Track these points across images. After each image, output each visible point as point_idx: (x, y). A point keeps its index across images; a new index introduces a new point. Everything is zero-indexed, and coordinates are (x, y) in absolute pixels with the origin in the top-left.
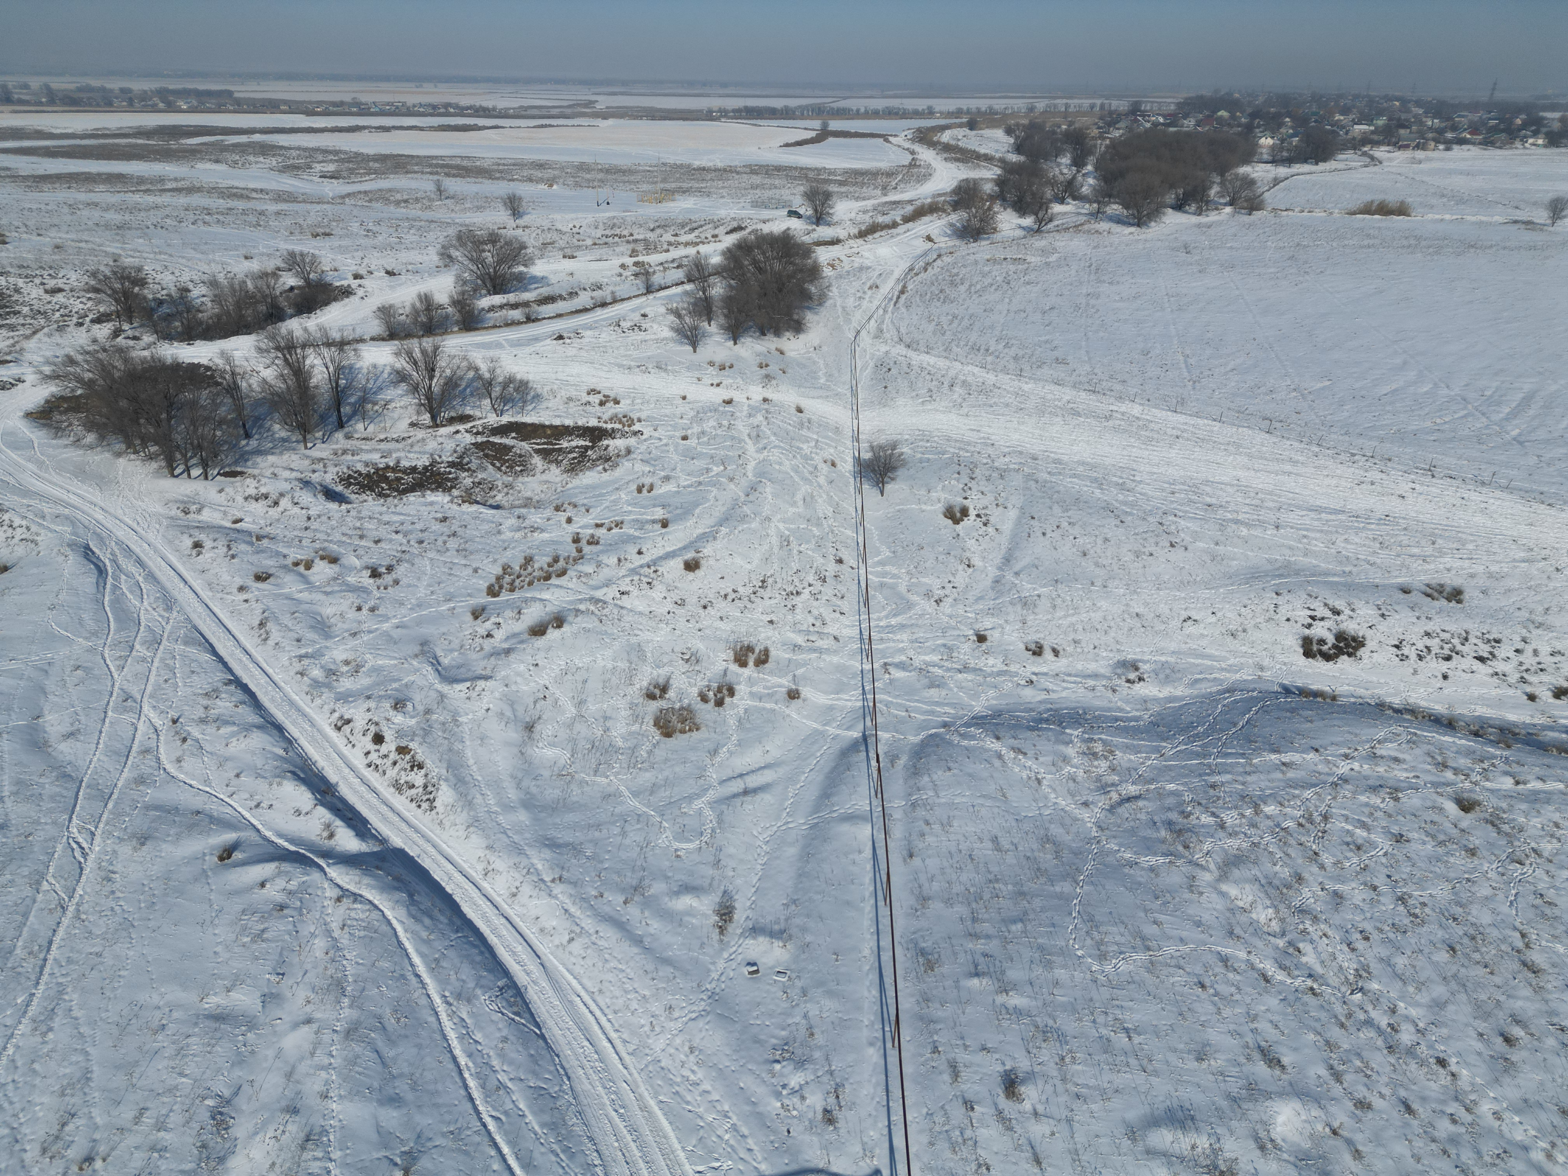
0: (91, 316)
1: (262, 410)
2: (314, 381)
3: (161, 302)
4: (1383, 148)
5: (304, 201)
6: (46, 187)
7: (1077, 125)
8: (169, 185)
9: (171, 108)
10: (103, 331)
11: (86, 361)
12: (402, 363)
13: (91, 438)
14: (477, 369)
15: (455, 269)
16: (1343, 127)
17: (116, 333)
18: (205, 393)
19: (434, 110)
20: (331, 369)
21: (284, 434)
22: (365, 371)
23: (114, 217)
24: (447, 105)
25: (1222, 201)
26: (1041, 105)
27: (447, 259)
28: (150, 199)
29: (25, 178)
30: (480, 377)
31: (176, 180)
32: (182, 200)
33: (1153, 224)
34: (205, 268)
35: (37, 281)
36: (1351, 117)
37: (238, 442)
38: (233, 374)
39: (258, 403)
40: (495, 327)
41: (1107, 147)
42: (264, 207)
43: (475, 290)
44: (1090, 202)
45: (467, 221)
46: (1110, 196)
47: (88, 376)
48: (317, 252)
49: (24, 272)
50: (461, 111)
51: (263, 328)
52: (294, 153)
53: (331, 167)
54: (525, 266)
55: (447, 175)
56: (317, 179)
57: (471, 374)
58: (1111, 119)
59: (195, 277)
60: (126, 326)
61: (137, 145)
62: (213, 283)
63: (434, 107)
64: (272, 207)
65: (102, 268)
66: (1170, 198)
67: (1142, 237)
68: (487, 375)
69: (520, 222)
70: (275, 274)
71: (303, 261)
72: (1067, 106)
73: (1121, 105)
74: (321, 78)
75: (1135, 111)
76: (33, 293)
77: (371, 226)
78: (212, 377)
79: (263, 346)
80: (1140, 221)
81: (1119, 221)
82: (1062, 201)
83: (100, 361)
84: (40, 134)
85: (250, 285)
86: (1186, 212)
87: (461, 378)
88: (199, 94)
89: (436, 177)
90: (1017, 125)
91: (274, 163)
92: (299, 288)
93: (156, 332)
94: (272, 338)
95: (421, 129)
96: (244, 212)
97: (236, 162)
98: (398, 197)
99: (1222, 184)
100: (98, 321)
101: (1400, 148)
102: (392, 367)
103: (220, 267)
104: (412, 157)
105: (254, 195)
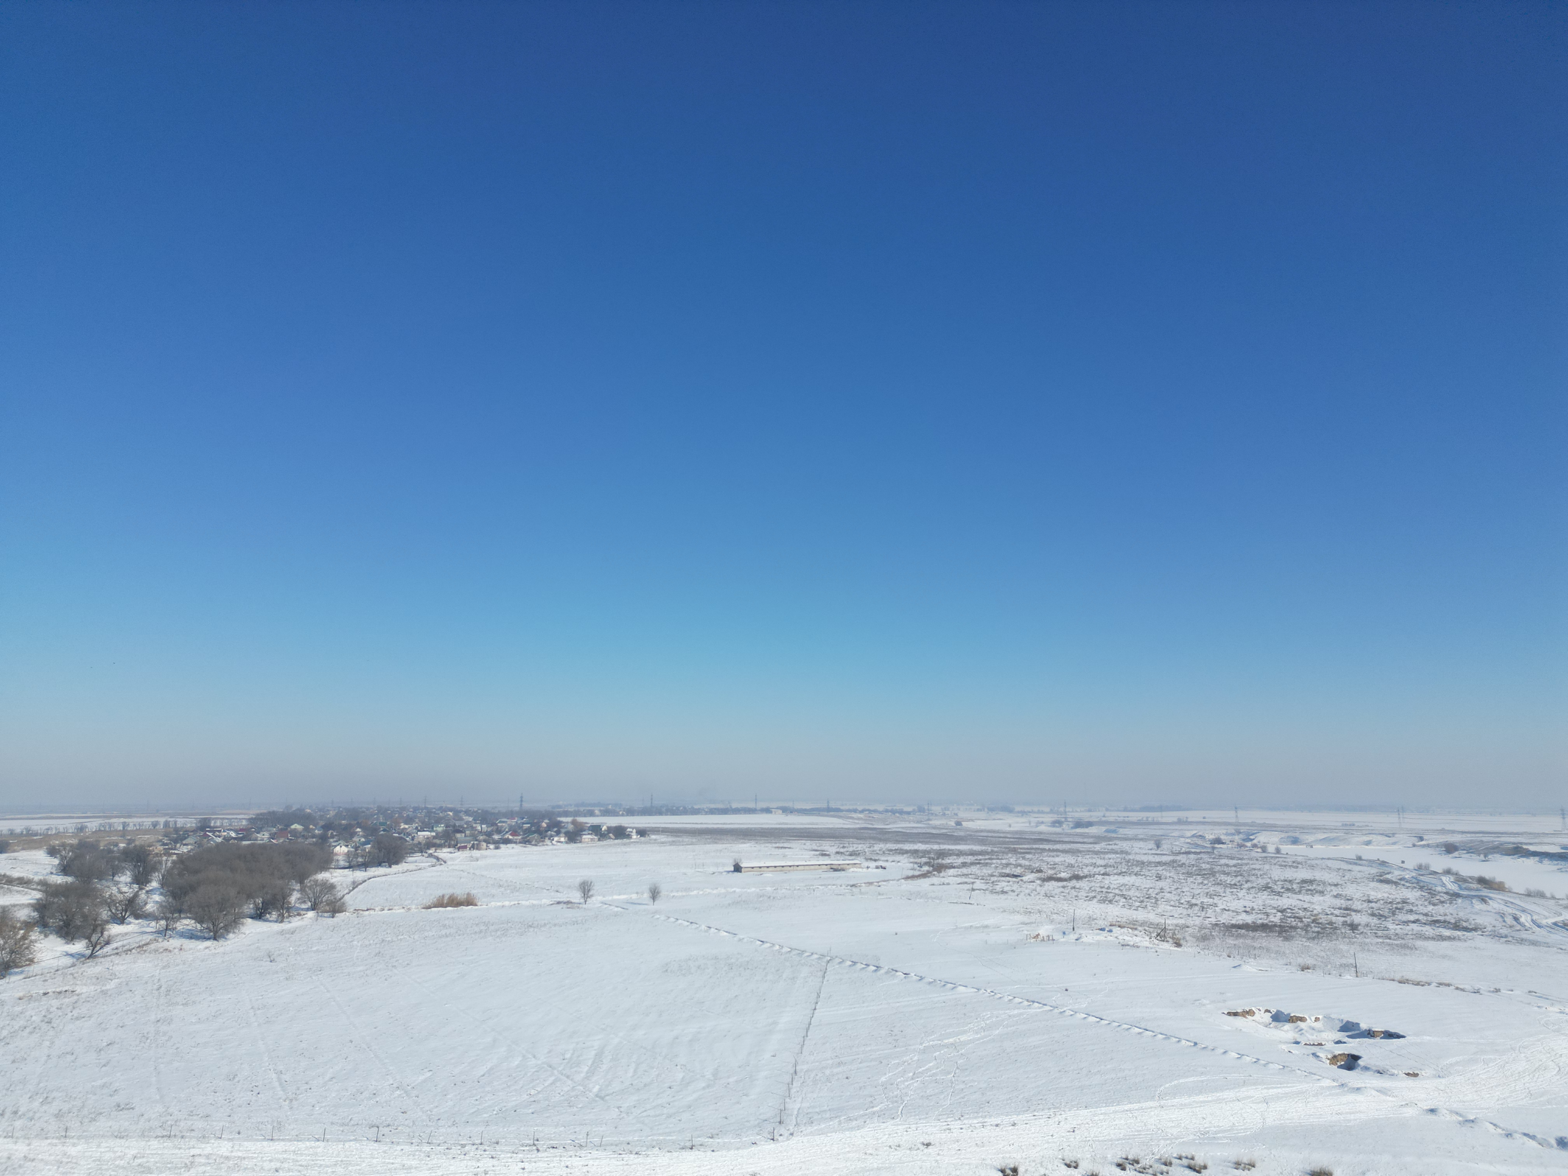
4: (445, 850)
7: (137, 843)
16: (409, 834)
25: (304, 906)
26: (93, 825)
33: (231, 936)
36: (414, 825)
41: (174, 862)
44: (157, 919)
46: (180, 911)
58: (178, 836)
66: (249, 908)
67: (221, 950)
72: (125, 825)
73: (190, 823)
75: (204, 827)
80: (216, 935)
81: (192, 936)
82: (122, 921)
86: (267, 920)
90: (64, 845)
99: (302, 890)
101: (459, 849)
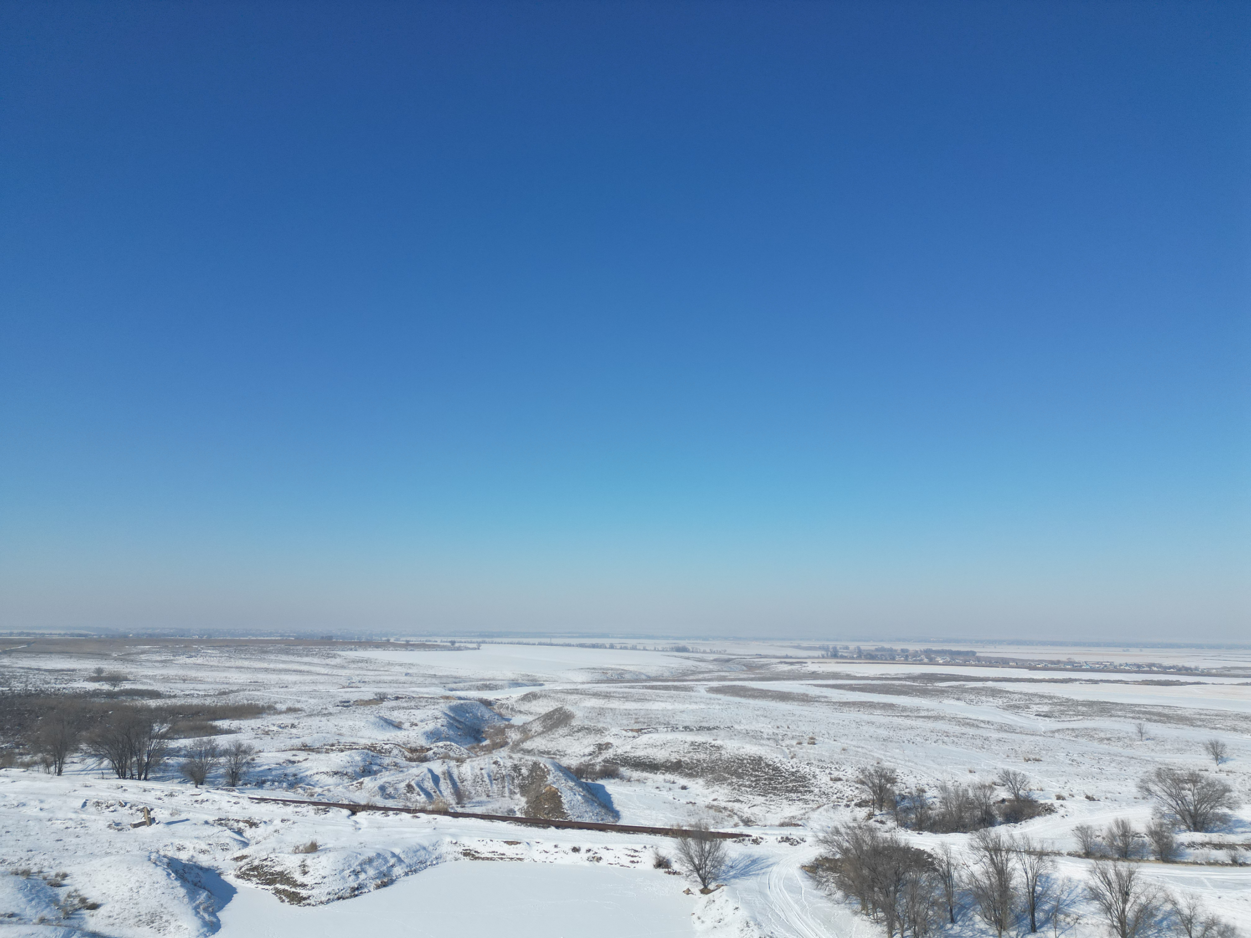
0: (856, 801)
1: (968, 900)
2: (1013, 883)
3: (903, 798)
5: (1021, 733)
6: (846, 709)
8: (923, 714)
9: (932, 662)
10: (862, 813)
11: (847, 834)
12: (1096, 882)
13: (839, 895)
14: (1175, 903)
15: (1153, 802)
17: (870, 816)
18: (925, 876)
19: (1139, 668)
20: (1030, 875)
21: (982, 926)
22: (1060, 882)
23: (883, 733)
24: (1150, 665)
27: (1146, 791)
28: (908, 722)
29: (835, 703)
30: (1178, 912)
31: (928, 710)
32: (930, 725)
34: (939, 776)
35: (827, 771)
37: (945, 924)
38: (949, 864)
39: (965, 893)
40: (1195, 863)
42: (988, 735)
43: (1174, 824)
45: (1167, 761)
47: (846, 845)
48: (1027, 773)
49: (821, 764)
50: (1165, 670)
51: (977, 830)
52: (1017, 696)
53: (1046, 709)
54: (1230, 808)
55: (1149, 720)
56: (1033, 717)
57: (1168, 907)
59: (931, 782)
60: (877, 812)
61: (905, 685)
62: (943, 789)
63: (1139, 666)
64: (995, 735)
65: (869, 767)
68: (1186, 912)
69: (1223, 766)
70: (991, 787)
71: (1015, 779)
74: (1044, 644)
76: (823, 779)
77: (1075, 757)
78: (932, 863)
79: (975, 845)
83: (855, 834)
84: (849, 677)
85: (971, 794)
87: (1157, 909)
88: (953, 654)
89: (1138, 721)
91: (1001, 703)
92: (1010, 800)
93: (897, 820)
94: (983, 839)
95: (1126, 683)
96: (973, 737)
97: (972, 701)
98: (1102, 735)
100: (859, 805)
102: (1086, 884)
103: (949, 777)
104: (1117, 704)
105: (982, 725)
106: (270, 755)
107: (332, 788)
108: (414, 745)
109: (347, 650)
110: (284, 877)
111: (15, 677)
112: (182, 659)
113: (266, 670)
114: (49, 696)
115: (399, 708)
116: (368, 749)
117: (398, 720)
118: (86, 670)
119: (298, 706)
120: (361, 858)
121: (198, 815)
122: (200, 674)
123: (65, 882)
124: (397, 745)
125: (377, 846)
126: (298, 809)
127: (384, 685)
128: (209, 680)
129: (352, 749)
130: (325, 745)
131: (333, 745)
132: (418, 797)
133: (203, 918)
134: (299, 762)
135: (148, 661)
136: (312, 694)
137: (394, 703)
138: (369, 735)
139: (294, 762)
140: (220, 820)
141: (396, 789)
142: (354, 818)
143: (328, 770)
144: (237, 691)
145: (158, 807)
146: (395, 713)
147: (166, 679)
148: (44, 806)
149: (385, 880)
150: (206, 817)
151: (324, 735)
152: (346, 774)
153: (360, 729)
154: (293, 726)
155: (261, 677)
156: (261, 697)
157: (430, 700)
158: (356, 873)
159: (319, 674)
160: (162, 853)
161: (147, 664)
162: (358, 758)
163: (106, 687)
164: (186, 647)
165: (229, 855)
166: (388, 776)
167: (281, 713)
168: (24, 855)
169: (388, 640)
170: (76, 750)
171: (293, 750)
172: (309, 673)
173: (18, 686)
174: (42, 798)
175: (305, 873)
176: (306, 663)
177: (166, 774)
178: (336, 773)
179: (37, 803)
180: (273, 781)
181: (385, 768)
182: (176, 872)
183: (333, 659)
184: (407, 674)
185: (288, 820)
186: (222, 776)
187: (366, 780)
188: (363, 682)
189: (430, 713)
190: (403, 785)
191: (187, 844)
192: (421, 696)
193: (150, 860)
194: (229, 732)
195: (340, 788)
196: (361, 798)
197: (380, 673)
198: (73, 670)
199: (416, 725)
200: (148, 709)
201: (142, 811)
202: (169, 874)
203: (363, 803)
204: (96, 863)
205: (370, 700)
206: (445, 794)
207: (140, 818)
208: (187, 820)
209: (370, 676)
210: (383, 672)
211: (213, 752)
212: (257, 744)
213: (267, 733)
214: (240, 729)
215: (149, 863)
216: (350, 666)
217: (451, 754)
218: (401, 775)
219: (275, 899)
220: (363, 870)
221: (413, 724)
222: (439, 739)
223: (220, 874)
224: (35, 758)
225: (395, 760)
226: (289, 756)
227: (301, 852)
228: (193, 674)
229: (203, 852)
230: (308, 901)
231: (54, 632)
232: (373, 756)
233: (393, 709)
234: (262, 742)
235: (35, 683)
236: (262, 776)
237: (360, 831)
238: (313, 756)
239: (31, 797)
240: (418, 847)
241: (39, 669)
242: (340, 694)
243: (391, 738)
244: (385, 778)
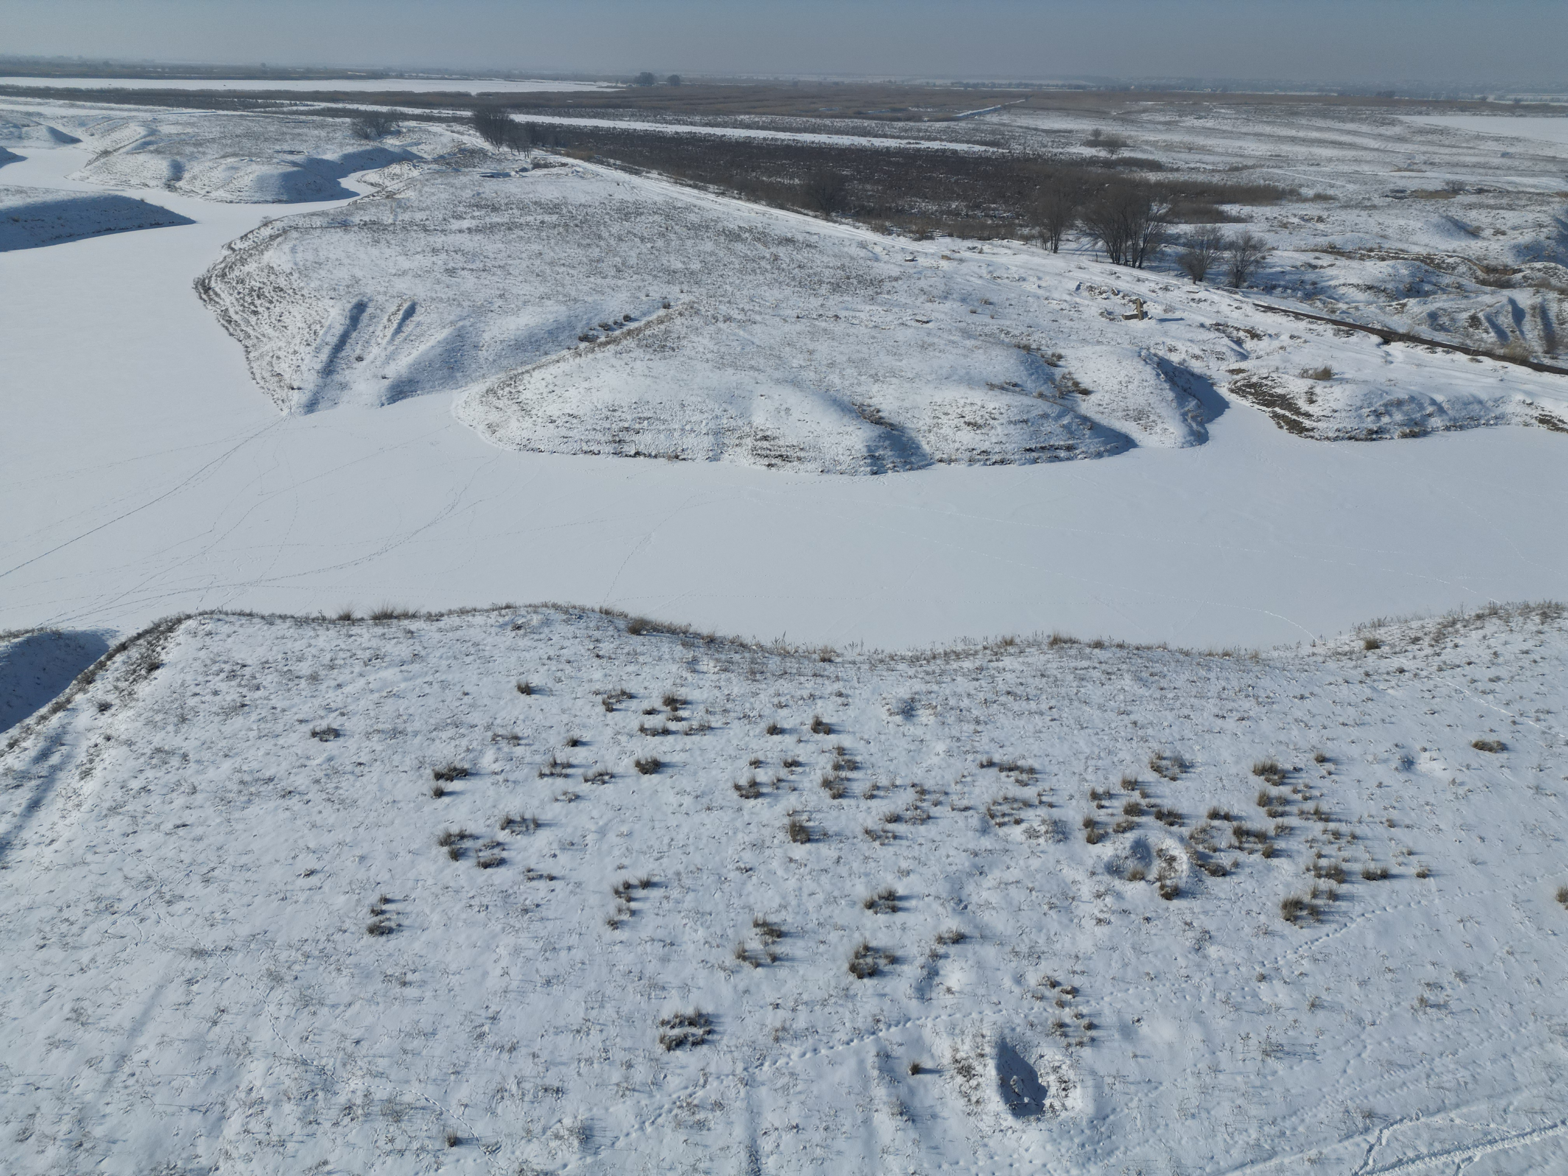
106: (1285, 254)
107: (1361, 306)
108: (1493, 263)
109: (1415, 114)
110: (1285, 401)
111: (1013, 138)
112: (1190, 121)
113: (1293, 140)
114: (1046, 161)
115: (1481, 206)
116: (1422, 261)
117: (1475, 224)
118: (1083, 131)
119: (1331, 192)
120: (1387, 398)
121: (1193, 316)
122: (1209, 142)
123: (1060, 363)
124: (1466, 260)
125: (1412, 388)
126: (1314, 326)
127: (1464, 170)
128: (1220, 150)
129: (1398, 258)
130: (1360, 249)
131: (1371, 250)
132: (1485, 335)
133: (1190, 427)
134: (1322, 267)
135: (1150, 122)
136: (1352, 178)
137: (1473, 199)
138: (1427, 241)
139: (1315, 267)
140: (1218, 324)
141: (1453, 320)
142: (1386, 348)
143: (1360, 282)
144: (1253, 167)
145: (1151, 300)
146: (1473, 214)
147: (1169, 147)
148: (1043, 284)
149: (1416, 430)
150: (1202, 320)
151: (1361, 235)
152: (1384, 291)
153: (1413, 232)
154: (1320, 219)
155: (1286, 149)
156: (1282, 176)
157: (1535, 197)
158: (1378, 415)
159: (1366, 149)
160: (1152, 351)
161: (1149, 126)
162: (1404, 272)
163: (1103, 154)
164: (1194, 104)
165: (1224, 366)
166: (1444, 301)
167: (1305, 200)
168: (1024, 329)
169: (1484, 99)
170: (1072, 226)
171: (1316, 251)
172: (1352, 146)
173: (1017, 149)
174: (1040, 275)
175: (1311, 402)
176: (1349, 132)
177: (1162, 264)
178: (1370, 288)
179: (1035, 279)
180: (1285, 288)
181: (1442, 289)
182: (1166, 374)
183: (1390, 127)
184: (1504, 155)
185: (1299, 338)
186: (1224, 274)
187: (1412, 302)
188: (1431, 164)
189: (1531, 217)
190: (1465, 315)
191: (1179, 345)
192: (1521, 189)
193: (1140, 356)
194: (1238, 220)
195: (1373, 308)
196: (1400, 323)
197: (1460, 151)
198: (1070, 132)
199: (1504, 233)
200: (1147, 184)
201: (1134, 302)
202: (1158, 375)
203: (1402, 330)
204: (1088, 350)
205: (1437, 192)
206: (1529, 336)
207: (1132, 310)
208: (1181, 319)
209: (1444, 154)
210: (1465, 151)
211: (1217, 244)
212: (1270, 239)
213: (1285, 226)
214: (1252, 217)
215: (1138, 359)
216: (1414, 138)
217: (1554, 281)
218: (1465, 301)
219: (1272, 423)
220: (1388, 413)
221: (1498, 232)
222: (1536, 259)
223: (1213, 384)
224: (1034, 232)
225: (1460, 280)
226: (1309, 257)
227: (1310, 377)
228: (1201, 141)
229: (1197, 357)
230: (1312, 434)
231: (1051, 82)
232: (1426, 271)
233: (1471, 206)
234: (1277, 237)
235: (1033, 146)
236: (1272, 280)
237: (1392, 366)
238: (1342, 262)
239: (1030, 272)
240: (1471, 399)
241: (1036, 129)
242: (1394, 180)
243: (1459, 249)
244: (1439, 302)
